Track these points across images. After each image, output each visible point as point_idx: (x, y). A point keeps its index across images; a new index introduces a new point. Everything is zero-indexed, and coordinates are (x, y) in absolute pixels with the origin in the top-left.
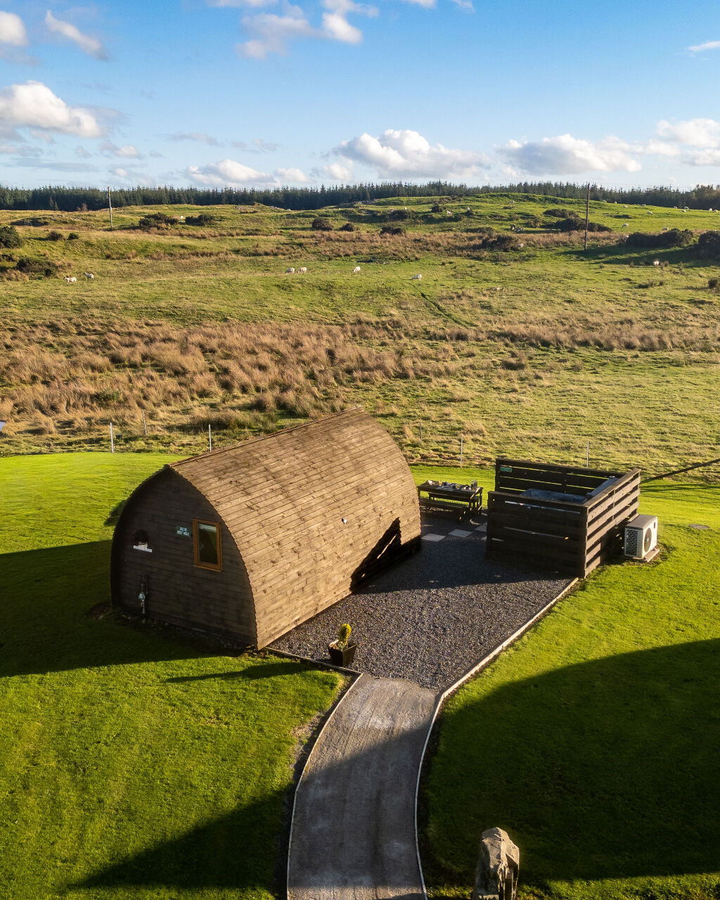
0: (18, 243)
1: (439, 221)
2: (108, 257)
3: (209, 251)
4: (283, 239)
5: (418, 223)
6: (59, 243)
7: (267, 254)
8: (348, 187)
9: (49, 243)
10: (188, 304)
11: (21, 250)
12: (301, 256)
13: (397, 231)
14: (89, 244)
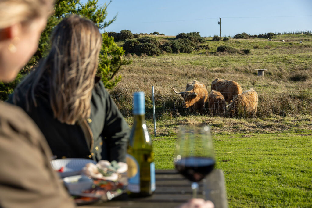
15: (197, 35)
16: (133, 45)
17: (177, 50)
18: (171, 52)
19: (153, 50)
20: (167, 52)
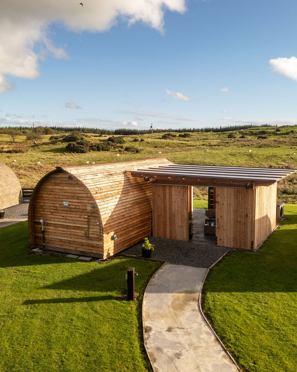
0: (124, 142)
1: (280, 134)
2: (156, 147)
3: (193, 145)
4: (219, 141)
5: (271, 135)
6: (137, 142)
7: (215, 146)
8: (230, 126)
9: (134, 142)
10: (198, 160)
11: (125, 144)
12: (230, 146)
13: (265, 138)
14: (148, 143)
15: (120, 138)
16: (72, 146)
17: (100, 149)
18: (96, 151)
19: (82, 149)
20: (93, 150)
